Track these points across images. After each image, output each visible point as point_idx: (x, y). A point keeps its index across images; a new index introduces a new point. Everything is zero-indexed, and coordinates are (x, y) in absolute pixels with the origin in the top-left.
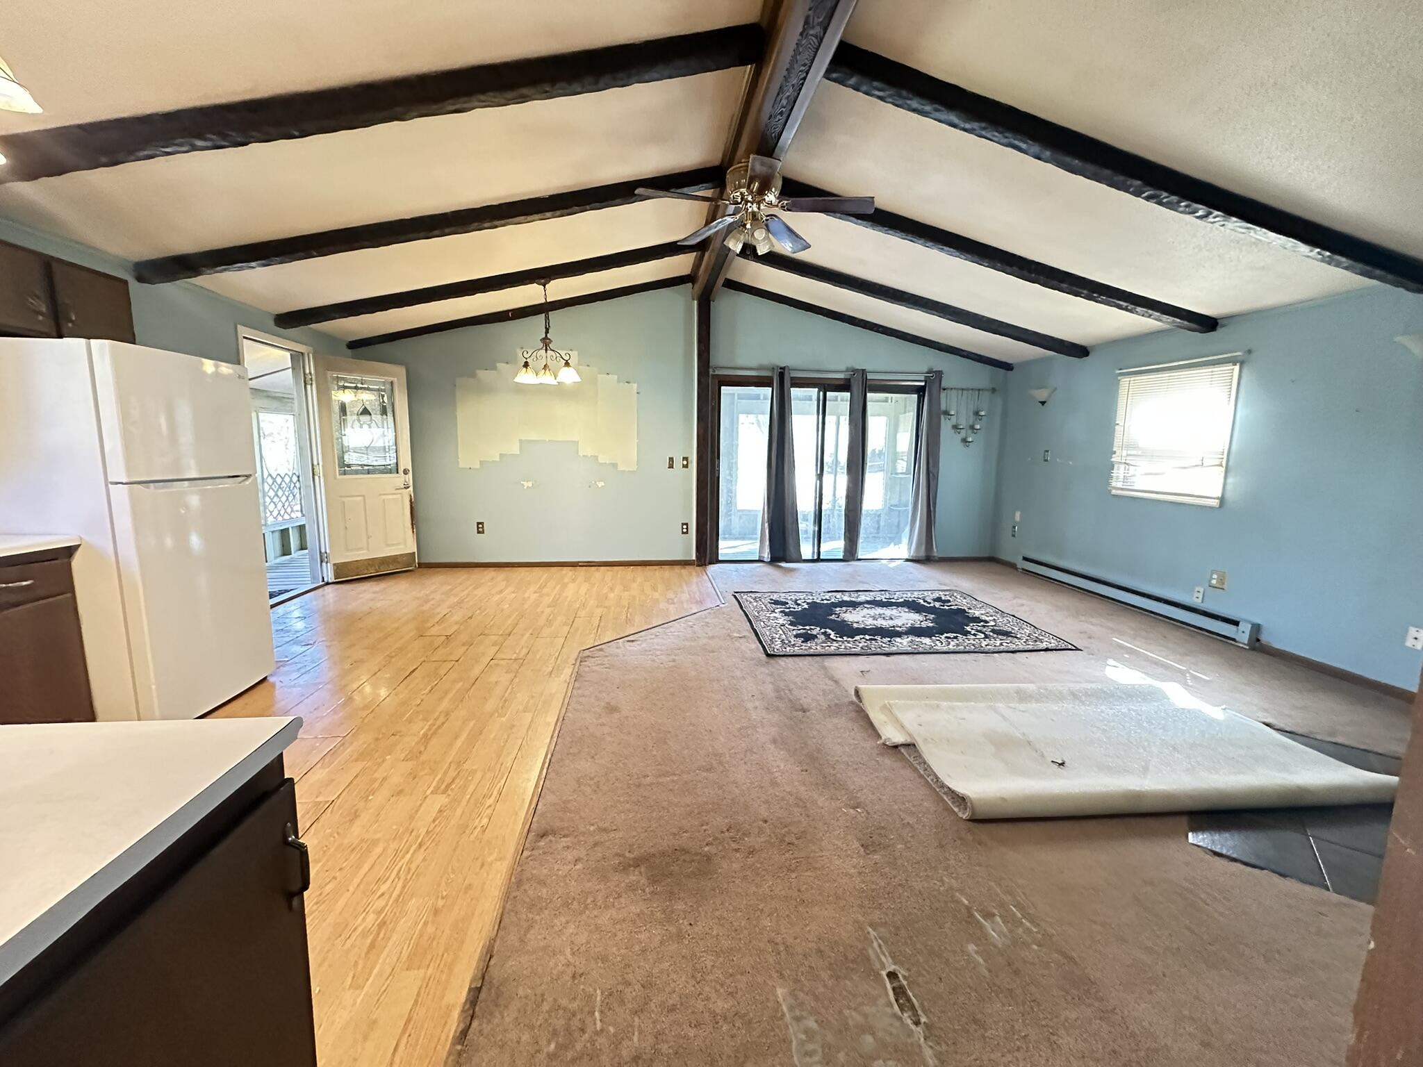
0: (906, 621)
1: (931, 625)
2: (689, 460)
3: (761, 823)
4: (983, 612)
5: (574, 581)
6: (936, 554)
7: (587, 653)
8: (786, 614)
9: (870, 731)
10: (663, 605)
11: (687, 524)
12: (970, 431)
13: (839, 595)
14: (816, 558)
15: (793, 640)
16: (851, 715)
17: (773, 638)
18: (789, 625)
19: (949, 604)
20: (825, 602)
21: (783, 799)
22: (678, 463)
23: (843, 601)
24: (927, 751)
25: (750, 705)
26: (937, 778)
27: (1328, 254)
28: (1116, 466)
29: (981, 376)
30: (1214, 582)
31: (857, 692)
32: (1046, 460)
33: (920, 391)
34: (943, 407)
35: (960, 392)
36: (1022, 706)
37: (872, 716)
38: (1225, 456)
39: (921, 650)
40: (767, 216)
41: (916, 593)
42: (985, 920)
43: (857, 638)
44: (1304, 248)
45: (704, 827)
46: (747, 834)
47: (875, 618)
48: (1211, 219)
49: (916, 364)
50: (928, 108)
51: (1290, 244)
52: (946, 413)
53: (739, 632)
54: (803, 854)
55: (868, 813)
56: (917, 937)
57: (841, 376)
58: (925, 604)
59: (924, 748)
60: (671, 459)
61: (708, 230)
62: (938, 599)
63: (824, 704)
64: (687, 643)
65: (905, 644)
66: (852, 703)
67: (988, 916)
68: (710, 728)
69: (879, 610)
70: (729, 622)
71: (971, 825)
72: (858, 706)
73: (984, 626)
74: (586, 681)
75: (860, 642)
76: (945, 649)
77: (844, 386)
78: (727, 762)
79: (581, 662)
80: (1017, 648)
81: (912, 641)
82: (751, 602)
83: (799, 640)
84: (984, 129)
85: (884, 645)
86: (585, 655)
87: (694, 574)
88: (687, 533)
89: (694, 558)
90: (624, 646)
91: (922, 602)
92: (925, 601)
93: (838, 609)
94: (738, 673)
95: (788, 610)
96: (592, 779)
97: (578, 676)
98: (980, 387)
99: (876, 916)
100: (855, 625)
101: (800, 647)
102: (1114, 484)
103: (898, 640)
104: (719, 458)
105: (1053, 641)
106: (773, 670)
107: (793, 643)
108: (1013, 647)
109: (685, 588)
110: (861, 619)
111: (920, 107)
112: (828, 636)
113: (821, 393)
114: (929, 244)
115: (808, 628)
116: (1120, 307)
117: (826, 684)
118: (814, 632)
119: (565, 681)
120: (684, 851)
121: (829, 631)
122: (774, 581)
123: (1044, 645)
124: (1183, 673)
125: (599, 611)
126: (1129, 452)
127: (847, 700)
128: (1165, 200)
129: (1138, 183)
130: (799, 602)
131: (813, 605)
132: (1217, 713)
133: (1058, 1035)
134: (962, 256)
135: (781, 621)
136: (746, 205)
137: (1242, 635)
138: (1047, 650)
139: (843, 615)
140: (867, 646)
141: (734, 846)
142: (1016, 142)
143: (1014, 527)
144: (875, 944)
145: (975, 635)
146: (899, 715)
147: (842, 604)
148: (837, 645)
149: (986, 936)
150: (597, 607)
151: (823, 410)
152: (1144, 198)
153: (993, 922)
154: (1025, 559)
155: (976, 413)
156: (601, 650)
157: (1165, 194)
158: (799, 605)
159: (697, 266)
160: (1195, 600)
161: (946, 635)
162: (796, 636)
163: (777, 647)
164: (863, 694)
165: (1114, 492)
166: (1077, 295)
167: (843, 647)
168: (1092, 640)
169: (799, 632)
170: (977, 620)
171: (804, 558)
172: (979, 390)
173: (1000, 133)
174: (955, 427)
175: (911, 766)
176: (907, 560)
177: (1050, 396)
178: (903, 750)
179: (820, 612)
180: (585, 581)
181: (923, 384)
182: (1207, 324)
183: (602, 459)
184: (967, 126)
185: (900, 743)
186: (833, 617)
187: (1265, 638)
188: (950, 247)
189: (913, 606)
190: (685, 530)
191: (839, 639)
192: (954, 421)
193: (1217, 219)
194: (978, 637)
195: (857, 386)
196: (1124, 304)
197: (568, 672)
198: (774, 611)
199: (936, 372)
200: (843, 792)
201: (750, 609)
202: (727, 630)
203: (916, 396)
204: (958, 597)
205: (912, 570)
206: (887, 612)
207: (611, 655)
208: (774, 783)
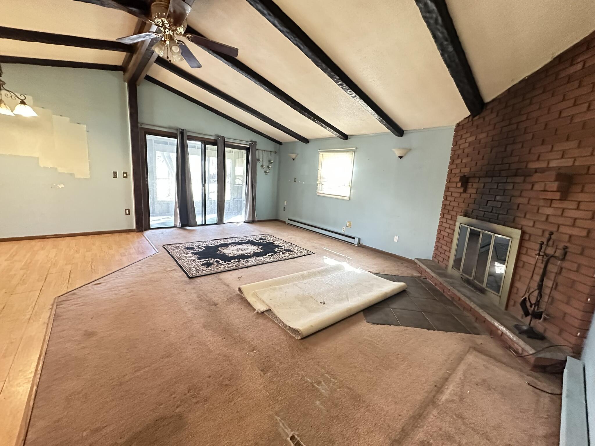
0: (251, 251)
1: (261, 251)
2: (128, 174)
3: (207, 379)
4: (279, 242)
5: (43, 249)
6: (256, 219)
7: (63, 298)
8: (195, 254)
9: (249, 308)
10: (117, 258)
11: (129, 210)
12: (267, 168)
13: (219, 241)
14: (203, 224)
15: (201, 267)
16: (239, 302)
17: (190, 268)
18: (198, 259)
19: (266, 240)
20: (213, 245)
21: (216, 359)
22: (120, 175)
23: (221, 244)
24: (277, 312)
25: (186, 309)
26: (283, 323)
27: (382, 119)
28: (319, 185)
29: (271, 146)
30: (348, 225)
31: (240, 289)
32: (295, 182)
33: (248, 149)
34: (257, 158)
35: (263, 152)
36: (305, 281)
37: (249, 300)
38: (350, 183)
39: (260, 263)
40: (178, 41)
41: (252, 237)
42: (319, 386)
43: (232, 261)
44: (376, 115)
45: (173, 396)
46: (201, 390)
47: (238, 251)
48: (355, 98)
49: (246, 138)
50: (265, 12)
51: (374, 113)
52: (258, 160)
53: (171, 267)
54: (234, 389)
55: (259, 351)
56: (297, 409)
57: (212, 138)
58: (257, 241)
59: (275, 311)
60: (115, 173)
61: (139, 38)
62: (261, 239)
63: (225, 299)
64: (138, 279)
65: (253, 261)
66: (238, 295)
67: (319, 383)
68: (164, 329)
69: (239, 247)
70: (163, 262)
71: (301, 341)
72: (241, 296)
73: (281, 249)
74: (64, 319)
75: (234, 263)
76: (270, 261)
77: (214, 143)
78: (180, 347)
79: (57, 305)
80: (295, 257)
81: (256, 259)
82: (174, 250)
83: (205, 267)
84: (288, 33)
85: (245, 263)
86: (60, 300)
87: (136, 237)
88: (129, 214)
89: (135, 227)
90: (93, 288)
91: (255, 240)
92: (256, 240)
93: (220, 248)
94: (175, 291)
95: (195, 252)
96: (79, 393)
97: (56, 317)
98: (271, 150)
99: (277, 407)
100: (230, 255)
101: (206, 270)
102: (318, 191)
103: (250, 259)
104: (147, 173)
105: (305, 252)
106: (195, 286)
107: (202, 269)
108: (293, 256)
109: (131, 246)
110: (232, 252)
111: (262, 10)
112: (218, 262)
113: (203, 145)
114: (258, 83)
115: (207, 259)
116: (322, 126)
117: (223, 288)
118: (211, 261)
119: (44, 323)
120: (163, 418)
121: (218, 260)
122: (185, 237)
123: (303, 254)
124: (345, 258)
125: (69, 267)
126: (323, 180)
127: (235, 294)
128: (344, 87)
129: (338, 78)
130: (200, 247)
131: (207, 247)
132: (358, 271)
133: (358, 429)
134: (270, 92)
135: (193, 258)
136: (165, 30)
137: (356, 242)
138: (305, 255)
139: (223, 251)
140: (237, 265)
141: (195, 400)
142: (299, 44)
143: (284, 207)
144: (281, 424)
145: (279, 253)
146: (260, 296)
147: (221, 245)
148: (224, 266)
149: (321, 394)
150: (66, 264)
151: (204, 153)
152: (338, 85)
153: (322, 385)
154: (289, 219)
155: (270, 161)
156: (74, 294)
157: (345, 85)
158: (200, 248)
159: (127, 61)
160: (342, 232)
161: (268, 254)
162: (203, 265)
163: (194, 272)
164: (243, 290)
165: (318, 194)
166: (310, 118)
167: (227, 267)
168: (317, 249)
169: (203, 262)
170: (278, 246)
171: (198, 224)
172: (270, 152)
173: (294, 37)
174: (262, 166)
175: (272, 320)
176: (245, 222)
177: (296, 156)
178: (266, 313)
179: (211, 251)
180: (53, 248)
181: (249, 146)
182: (345, 137)
183: (60, 170)
184: (281, 28)
185: (264, 310)
186: (218, 252)
187: (361, 242)
188: (266, 86)
189: (252, 243)
190: (128, 213)
191: (224, 263)
192: (261, 164)
193: (357, 99)
194: (280, 253)
195: (220, 143)
196: (324, 125)
197: (45, 315)
198: (188, 253)
199: (254, 142)
200: (245, 344)
201: (174, 253)
202: (163, 267)
203: (246, 151)
204: (268, 237)
205: (248, 227)
206: (243, 247)
207: (84, 296)
208: (210, 352)
